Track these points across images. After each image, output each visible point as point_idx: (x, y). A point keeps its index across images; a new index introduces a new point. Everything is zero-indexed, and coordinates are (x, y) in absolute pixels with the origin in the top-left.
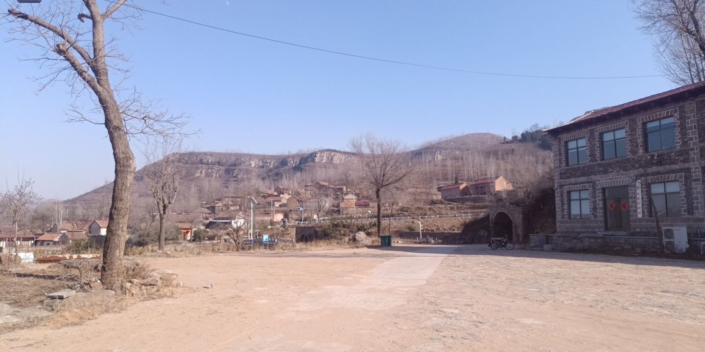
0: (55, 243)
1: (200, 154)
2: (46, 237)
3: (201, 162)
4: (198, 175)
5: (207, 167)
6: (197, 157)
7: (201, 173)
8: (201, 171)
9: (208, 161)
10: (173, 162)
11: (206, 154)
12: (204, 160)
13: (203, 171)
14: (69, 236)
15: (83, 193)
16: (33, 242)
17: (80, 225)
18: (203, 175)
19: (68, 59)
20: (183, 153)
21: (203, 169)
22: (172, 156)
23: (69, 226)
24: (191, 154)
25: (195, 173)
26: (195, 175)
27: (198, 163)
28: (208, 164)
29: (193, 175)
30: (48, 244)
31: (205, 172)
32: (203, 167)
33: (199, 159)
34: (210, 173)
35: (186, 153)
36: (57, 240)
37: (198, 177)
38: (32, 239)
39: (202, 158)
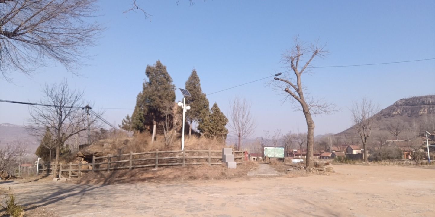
0: (329, 157)
1: (421, 97)
2: (325, 154)
3: (423, 103)
4: (421, 113)
5: (429, 107)
6: (419, 100)
7: (424, 111)
8: (424, 110)
9: (429, 102)
10: (401, 105)
11: (426, 97)
12: (426, 102)
13: (426, 110)
14: (336, 154)
15: (346, 129)
16: (319, 156)
17: (342, 148)
18: (426, 113)
19: (289, 93)
20: (408, 99)
21: (425, 108)
22: (400, 101)
23: (336, 148)
24: (414, 98)
25: (419, 112)
26: (419, 113)
27: (421, 104)
28: (429, 104)
29: (418, 113)
30: (326, 158)
31: (428, 110)
32: (425, 107)
33: (421, 101)
34: (432, 110)
35: (410, 98)
36: (330, 156)
37: (422, 114)
38: (318, 155)
39: (424, 100)
